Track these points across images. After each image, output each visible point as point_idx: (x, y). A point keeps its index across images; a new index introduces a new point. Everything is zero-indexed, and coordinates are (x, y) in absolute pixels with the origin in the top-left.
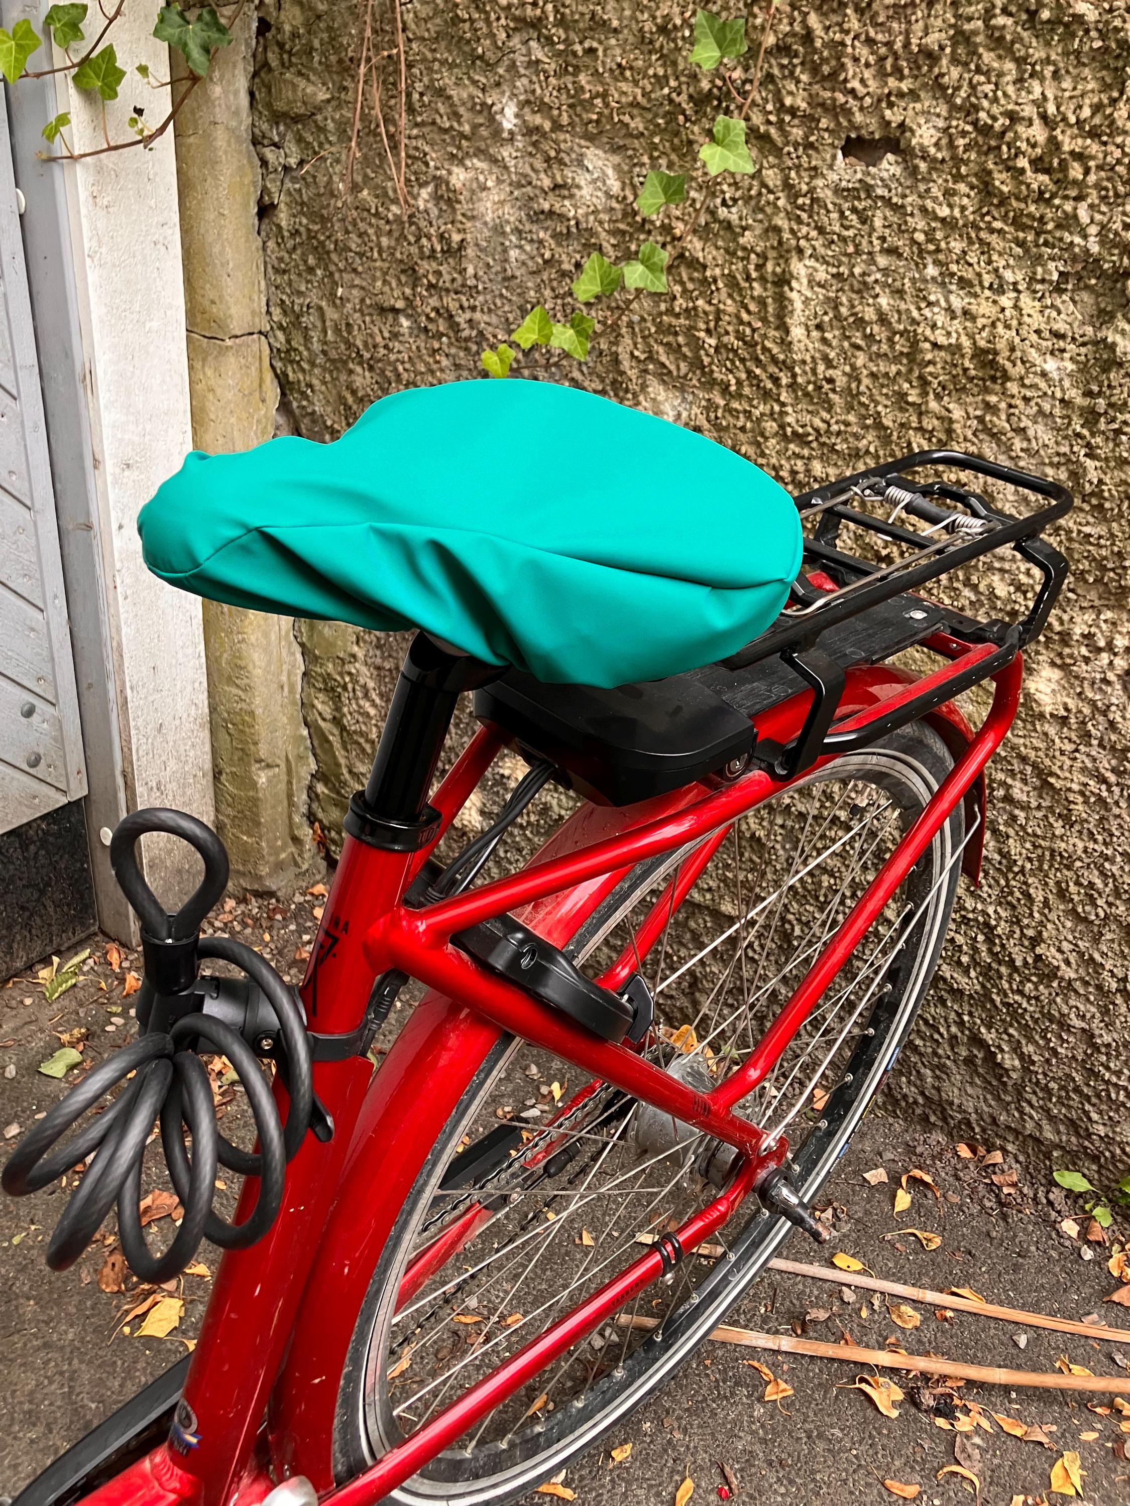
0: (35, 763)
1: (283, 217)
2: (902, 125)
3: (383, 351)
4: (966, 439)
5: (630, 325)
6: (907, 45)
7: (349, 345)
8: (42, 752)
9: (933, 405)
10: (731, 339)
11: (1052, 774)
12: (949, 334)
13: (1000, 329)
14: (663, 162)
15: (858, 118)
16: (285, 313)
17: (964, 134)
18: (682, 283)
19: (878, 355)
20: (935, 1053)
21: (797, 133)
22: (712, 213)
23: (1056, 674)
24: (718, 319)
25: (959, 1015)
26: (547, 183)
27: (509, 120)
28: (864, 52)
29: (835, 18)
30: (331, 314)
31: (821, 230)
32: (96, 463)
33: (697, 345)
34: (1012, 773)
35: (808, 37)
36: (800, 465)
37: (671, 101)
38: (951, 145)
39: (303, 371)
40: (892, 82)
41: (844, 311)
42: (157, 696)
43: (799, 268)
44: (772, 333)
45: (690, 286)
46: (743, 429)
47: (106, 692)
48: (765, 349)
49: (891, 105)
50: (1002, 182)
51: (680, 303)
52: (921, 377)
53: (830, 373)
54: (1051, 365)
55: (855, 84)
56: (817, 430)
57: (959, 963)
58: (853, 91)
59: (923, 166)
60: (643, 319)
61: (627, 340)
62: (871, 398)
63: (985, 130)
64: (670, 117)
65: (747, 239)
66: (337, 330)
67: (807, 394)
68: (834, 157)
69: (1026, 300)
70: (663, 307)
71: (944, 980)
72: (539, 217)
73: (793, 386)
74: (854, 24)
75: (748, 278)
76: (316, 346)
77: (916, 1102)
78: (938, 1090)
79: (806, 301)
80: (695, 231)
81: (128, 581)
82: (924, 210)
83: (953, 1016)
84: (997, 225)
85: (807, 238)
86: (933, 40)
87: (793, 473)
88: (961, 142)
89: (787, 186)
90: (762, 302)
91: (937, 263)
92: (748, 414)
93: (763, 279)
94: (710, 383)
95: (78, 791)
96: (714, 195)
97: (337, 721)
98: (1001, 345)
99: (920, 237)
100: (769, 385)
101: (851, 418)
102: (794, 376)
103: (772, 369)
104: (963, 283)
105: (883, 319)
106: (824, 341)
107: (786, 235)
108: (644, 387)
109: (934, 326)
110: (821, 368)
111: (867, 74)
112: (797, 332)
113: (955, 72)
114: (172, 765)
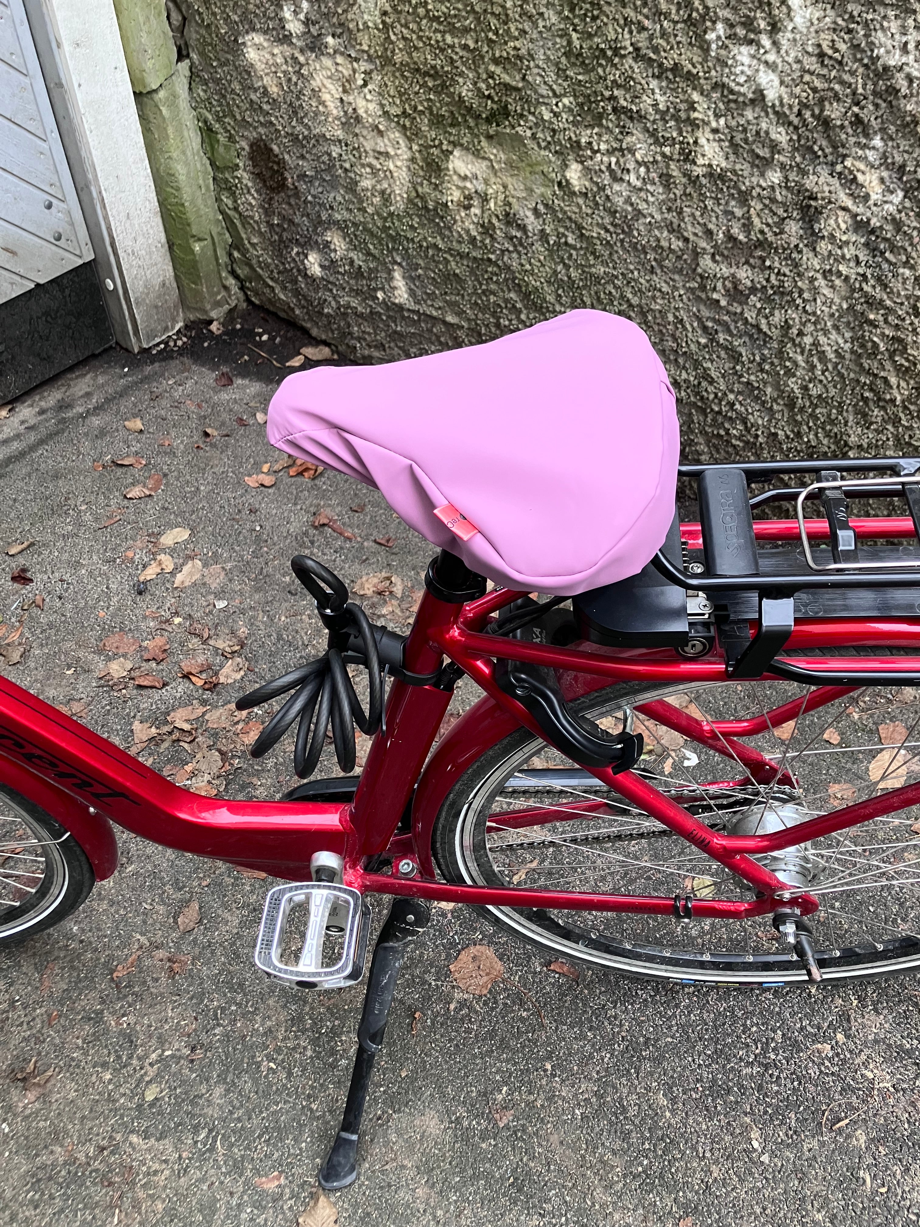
0: (59, 238)
4: (516, 20)
8: (61, 231)
11: (583, 228)
23: (580, 167)
32: (60, 43)
34: (567, 228)
42: (123, 195)
47: (91, 193)
56: (444, 13)
81: (91, 120)
95: (89, 256)
97: (236, 209)
114: (141, 240)
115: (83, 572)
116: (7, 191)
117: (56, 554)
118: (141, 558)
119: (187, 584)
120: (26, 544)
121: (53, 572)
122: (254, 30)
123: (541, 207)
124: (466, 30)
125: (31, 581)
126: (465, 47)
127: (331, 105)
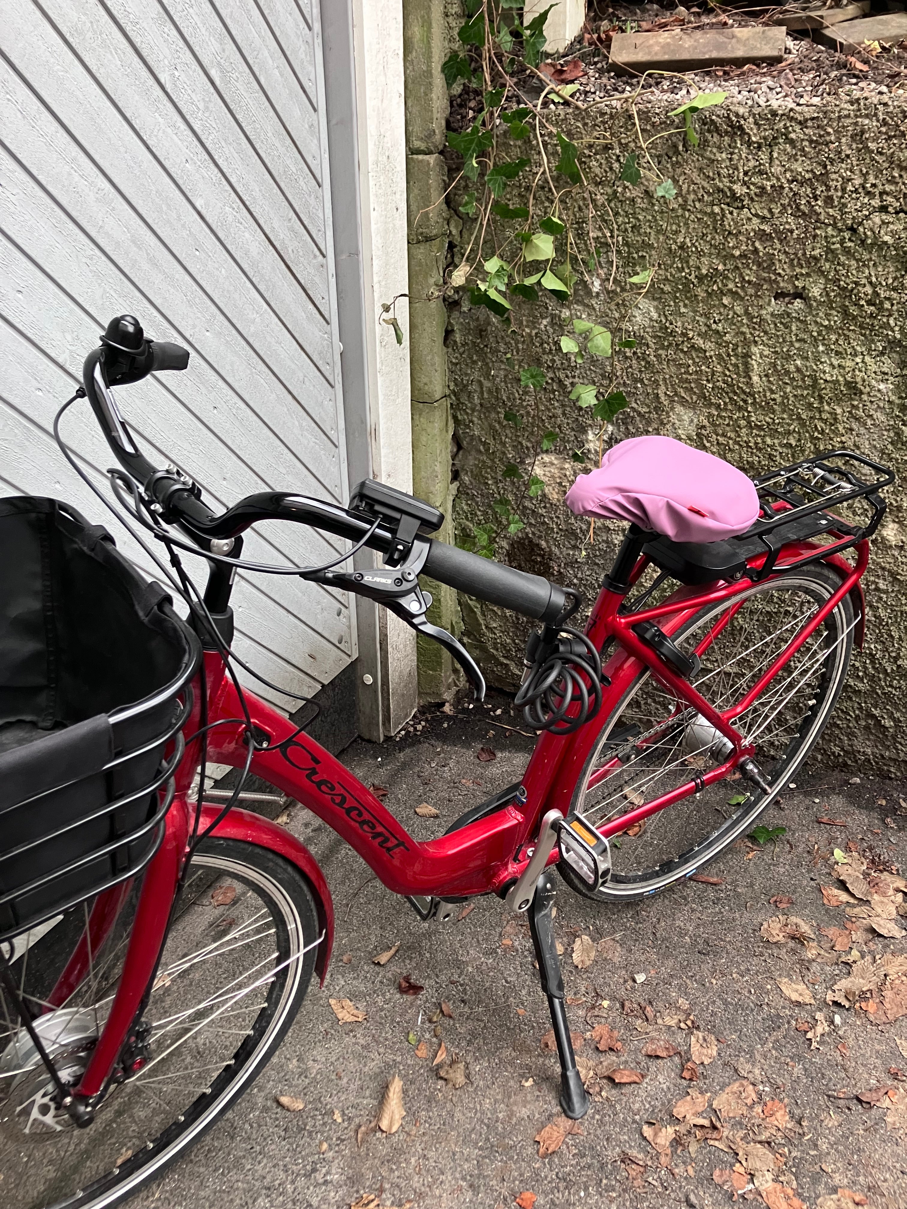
0: (341, 642)
1: (458, 337)
2: (804, 288)
3: (518, 401)
4: (844, 422)
5: (664, 379)
6: (804, 254)
7: (497, 399)
8: (343, 635)
9: (826, 408)
10: (720, 384)
11: (899, 574)
12: (832, 376)
13: (857, 372)
14: (681, 304)
15: (782, 285)
16: (456, 385)
17: (833, 291)
18: (693, 359)
19: (797, 387)
20: (848, 727)
21: (751, 291)
22: (709, 327)
23: (896, 526)
24: (713, 375)
25: (859, 704)
26: (617, 315)
27: (596, 288)
28: (782, 257)
29: (769, 243)
30: (487, 384)
31: (766, 333)
32: (375, 476)
33: (703, 387)
34: (878, 577)
35: (756, 251)
36: (759, 440)
37: (686, 278)
38: (828, 295)
39: (467, 414)
40: (798, 270)
41: (779, 368)
43: (754, 349)
44: (742, 380)
45: (697, 360)
46: (728, 425)
48: (739, 387)
49: (797, 279)
50: (853, 310)
51: (692, 369)
52: (819, 395)
53: (773, 396)
54: (882, 386)
55: (781, 271)
56: (767, 423)
57: (858, 676)
58: (779, 274)
59: (815, 304)
60: (671, 376)
61: (663, 387)
62: (795, 406)
63: (844, 289)
64: (685, 285)
65: (728, 337)
66: (490, 391)
67: (761, 406)
68: (770, 301)
69: (867, 359)
70: (683, 370)
71: (850, 686)
73: (754, 404)
74: (778, 246)
75: (729, 355)
76: (477, 401)
77: (839, 755)
78: (851, 746)
79: (759, 364)
80: (699, 335)
82: (816, 322)
83: (856, 705)
84: (852, 328)
85: (758, 336)
86: (816, 252)
87: (756, 443)
88: (832, 294)
89: (747, 313)
90: (736, 366)
91: (823, 344)
92: (731, 418)
93: (736, 355)
94: (710, 405)
95: (356, 655)
96: (709, 318)
98: (858, 379)
99: (815, 334)
100: (742, 403)
101: (785, 416)
102: (755, 399)
103: (743, 396)
104: (837, 353)
105: (798, 370)
106: (769, 381)
107: (748, 336)
108: (672, 409)
109: (824, 372)
110: (768, 394)
111: (785, 267)
112: (755, 379)
113: (828, 265)
115: (470, 969)
116: (318, 603)
117: (428, 955)
118: (521, 944)
119: (588, 963)
120: (394, 950)
121: (437, 976)
122: (545, 451)
124: (789, 433)
125: (421, 988)
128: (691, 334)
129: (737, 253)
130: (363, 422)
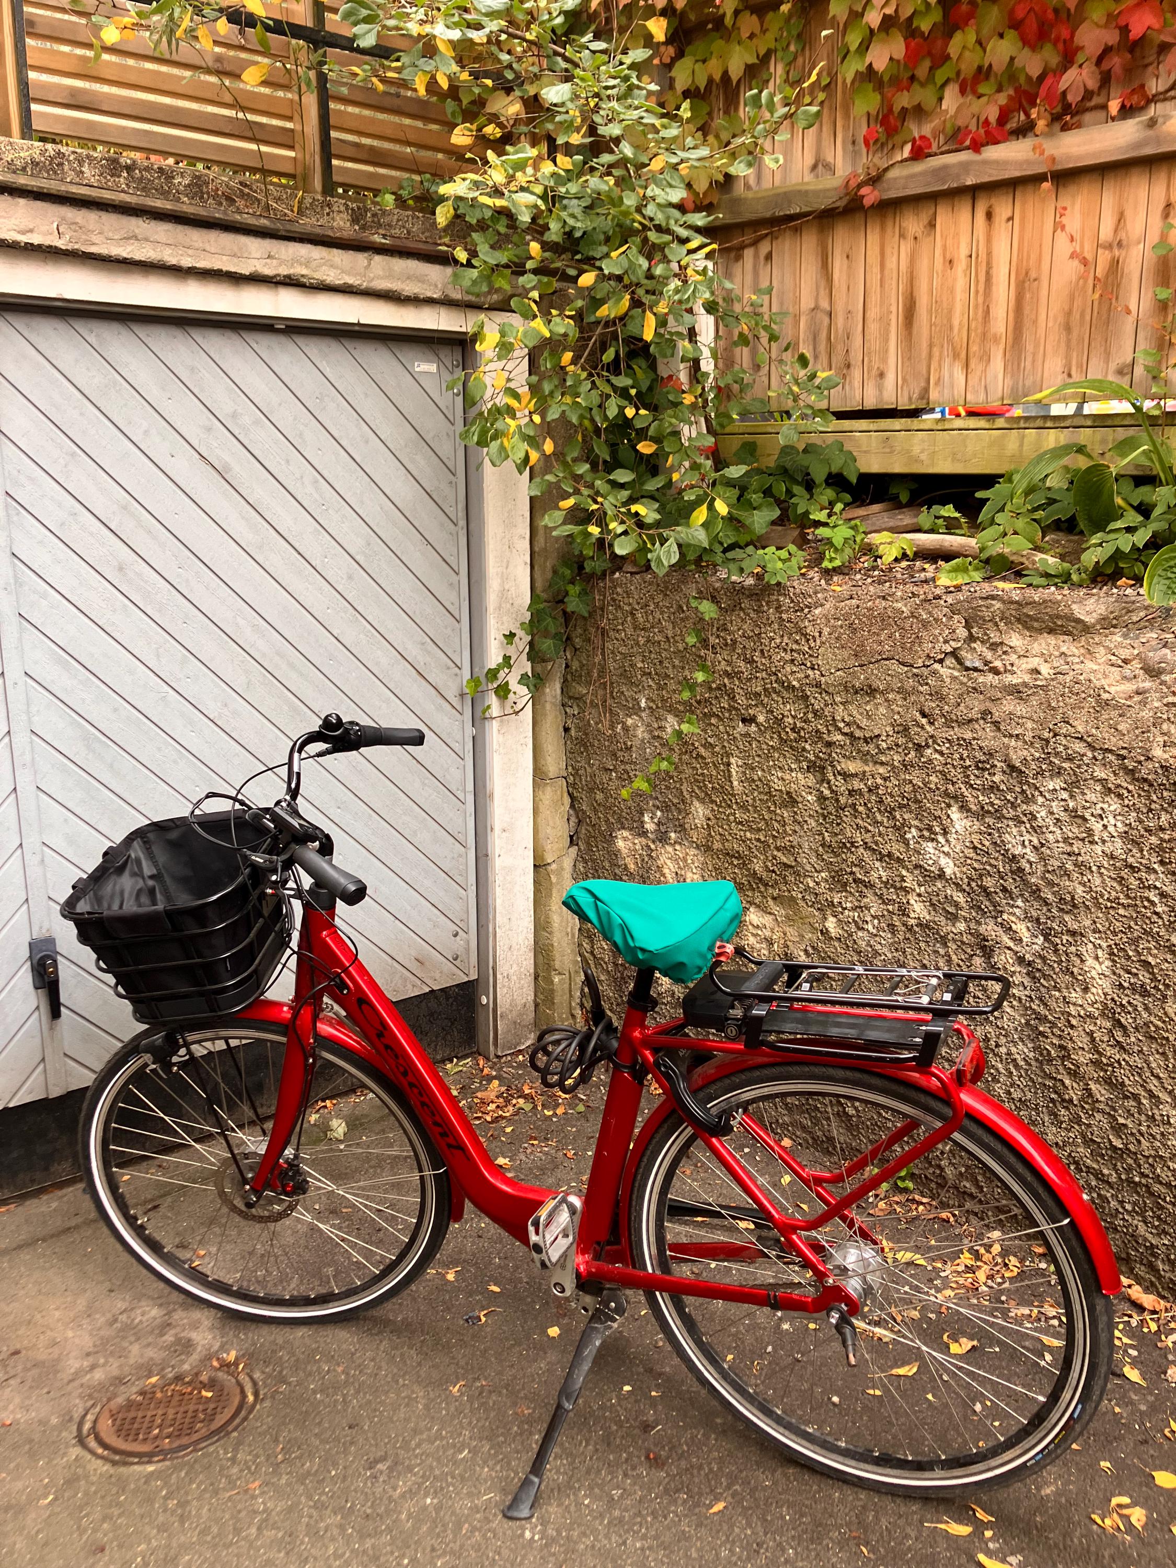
0: (455, 959)
1: (573, 732)
2: (755, 715)
4: (790, 825)
5: (685, 778)
6: (752, 690)
7: (595, 783)
8: (459, 953)
9: (778, 811)
10: (716, 785)
12: (779, 786)
13: (793, 784)
15: (743, 712)
16: (572, 769)
17: (771, 719)
18: (699, 764)
19: (760, 793)
21: (727, 715)
22: (706, 740)
23: (834, 920)
24: (711, 777)
26: (656, 726)
27: (643, 704)
28: (740, 691)
29: (732, 680)
30: (589, 770)
31: (738, 748)
32: (492, 829)
33: (706, 787)
35: (725, 686)
38: (769, 723)
39: (579, 792)
40: (750, 702)
41: (748, 776)
42: (510, 933)
43: (733, 760)
44: (728, 783)
45: (702, 765)
47: (488, 928)
48: (726, 789)
49: (750, 708)
50: (783, 735)
51: (700, 771)
52: (773, 801)
53: (747, 798)
54: (809, 798)
55: (740, 701)
58: (740, 703)
59: (762, 728)
60: (689, 776)
61: (685, 785)
62: (760, 808)
63: (777, 718)
65: (717, 749)
66: (591, 777)
67: (741, 806)
68: (738, 723)
69: (799, 774)
72: (654, 737)
73: (737, 803)
74: (737, 683)
75: (719, 763)
76: (583, 783)
79: (736, 772)
82: (765, 742)
84: (786, 749)
85: (734, 750)
86: (758, 690)
88: (771, 722)
89: (726, 731)
90: (723, 772)
91: (771, 760)
93: (723, 764)
94: (713, 802)
95: (473, 976)
97: (592, 953)
98: (794, 790)
99: (766, 751)
100: (729, 803)
101: (756, 816)
102: (736, 799)
103: (730, 797)
104: (780, 768)
105: (760, 780)
106: (744, 787)
107: (728, 749)
108: (692, 802)
109: (774, 783)
110: (744, 797)
111: (743, 699)
112: (735, 783)
113: (766, 700)
114: (515, 967)
116: (430, 920)
122: (624, 828)
123: (809, 948)
124: (759, 830)
126: (758, 840)
127: (669, 876)
128: (697, 744)
129: (714, 686)
130: (485, 786)
